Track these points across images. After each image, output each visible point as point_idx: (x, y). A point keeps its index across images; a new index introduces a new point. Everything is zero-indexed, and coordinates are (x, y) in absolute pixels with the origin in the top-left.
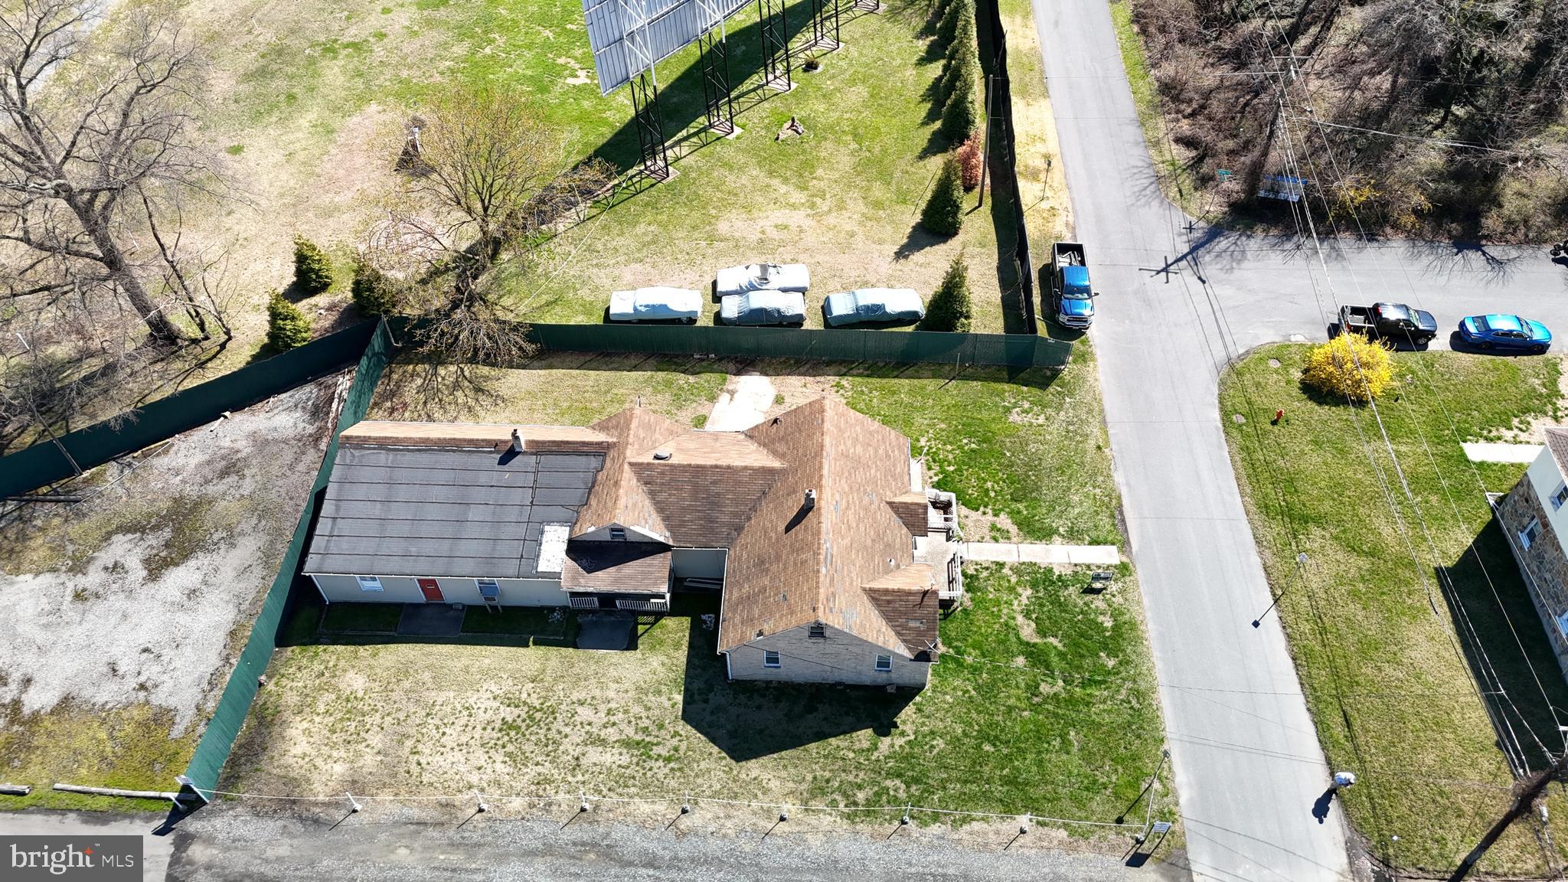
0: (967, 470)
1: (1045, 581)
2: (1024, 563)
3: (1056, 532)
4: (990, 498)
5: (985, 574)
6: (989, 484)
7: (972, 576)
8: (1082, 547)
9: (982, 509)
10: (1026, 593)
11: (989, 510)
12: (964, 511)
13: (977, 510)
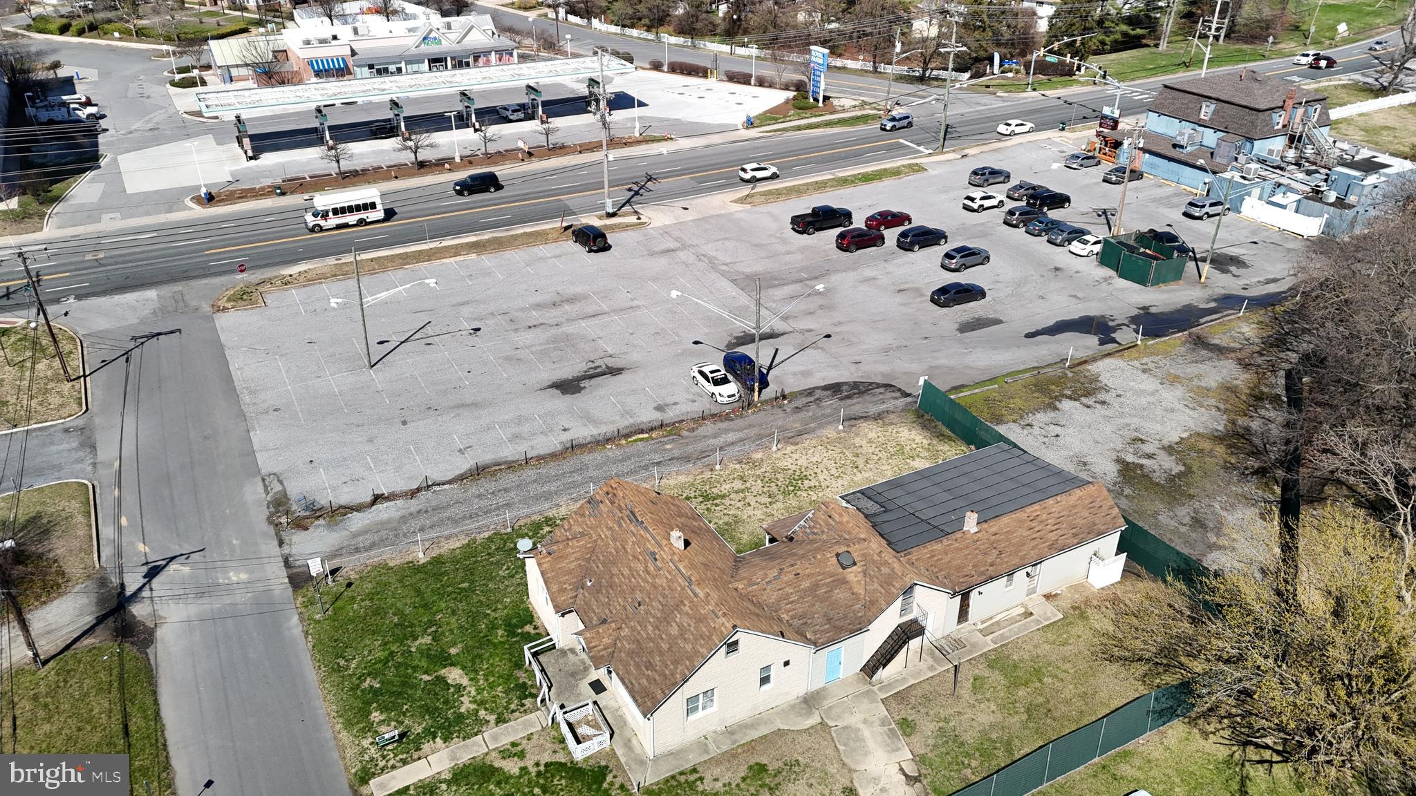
1: (449, 725)
2: (476, 734)
3: (448, 782)
4: (537, 785)
5: (513, 707)
7: (526, 697)
8: (415, 780)
9: (542, 768)
10: (465, 705)
11: (534, 772)
12: (561, 757)
13: (546, 765)
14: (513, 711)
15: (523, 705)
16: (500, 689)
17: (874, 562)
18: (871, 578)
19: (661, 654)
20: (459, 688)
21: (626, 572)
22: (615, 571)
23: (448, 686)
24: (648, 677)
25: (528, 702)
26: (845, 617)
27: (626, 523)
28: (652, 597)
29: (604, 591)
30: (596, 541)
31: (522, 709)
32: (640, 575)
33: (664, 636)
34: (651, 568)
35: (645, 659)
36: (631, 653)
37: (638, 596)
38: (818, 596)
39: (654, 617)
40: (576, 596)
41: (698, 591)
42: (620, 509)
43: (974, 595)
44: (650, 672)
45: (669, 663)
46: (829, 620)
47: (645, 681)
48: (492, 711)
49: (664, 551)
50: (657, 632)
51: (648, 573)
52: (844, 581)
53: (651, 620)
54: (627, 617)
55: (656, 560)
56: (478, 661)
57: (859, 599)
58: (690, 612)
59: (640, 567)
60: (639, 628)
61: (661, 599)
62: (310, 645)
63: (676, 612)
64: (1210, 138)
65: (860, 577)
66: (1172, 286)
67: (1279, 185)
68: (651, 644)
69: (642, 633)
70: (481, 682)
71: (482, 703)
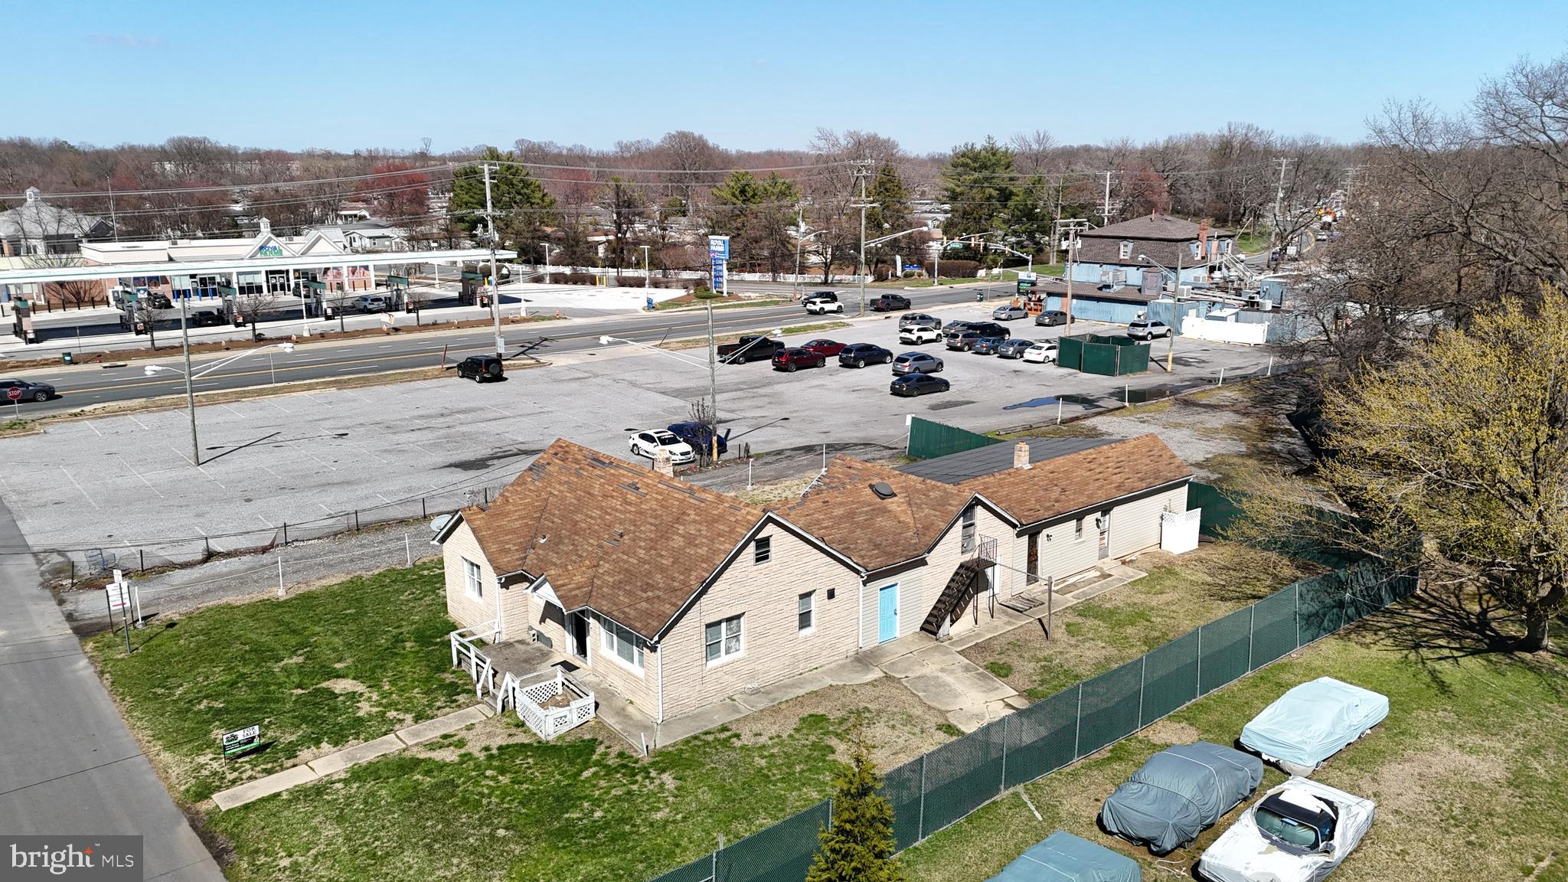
0: (558, 782)
1: (341, 730)
2: (385, 734)
3: (346, 781)
4: (489, 767)
5: (438, 704)
6: (504, 780)
7: (458, 694)
8: (290, 786)
9: (495, 752)
10: (364, 709)
11: (482, 756)
12: (522, 738)
13: (500, 748)
14: (439, 708)
15: (456, 701)
16: (416, 690)
17: (918, 491)
18: (919, 506)
19: (663, 570)
20: (353, 696)
21: (596, 513)
22: (578, 517)
23: (336, 696)
24: (648, 600)
25: (462, 698)
26: (896, 543)
27: (587, 471)
28: (639, 523)
29: (566, 541)
30: (546, 500)
31: (454, 705)
32: (616, 510)
33: (663, 553)
34: (631, 497)
35: (639, 584)
36: (617, 586)
37: (618, 529)
38: (857, 523)
39: (645, 540)
40: (525, 558)
41: (704, 496)
42: (577, 461)
43: (1041, 539)
44: (650, 594)
45: (677, 575)
46: (877, 546)
47: (644, 604)
48: (407, 711)
49: (648, 477)
50: (653, 552)
51: (630, 504)
52: (885, 511)
53: (642, 544)
54: (607, 553)
55: (637, 489)
56: (379, 671)
57: (908, 528)
58: (697, 518)
59: (617, 503)
60: (625, 557)
61: (653, 521)
62: (108, 683)
63: (676, 526)
64: (1134, 276)
65: (904, 507)
66: (1142, 375)
67: (1214, 303)
68: (647, 566)
69: (631, 560)
70: (386, 688)
71: (392, 705)
